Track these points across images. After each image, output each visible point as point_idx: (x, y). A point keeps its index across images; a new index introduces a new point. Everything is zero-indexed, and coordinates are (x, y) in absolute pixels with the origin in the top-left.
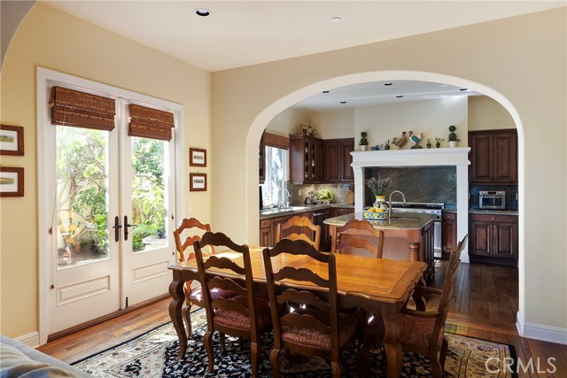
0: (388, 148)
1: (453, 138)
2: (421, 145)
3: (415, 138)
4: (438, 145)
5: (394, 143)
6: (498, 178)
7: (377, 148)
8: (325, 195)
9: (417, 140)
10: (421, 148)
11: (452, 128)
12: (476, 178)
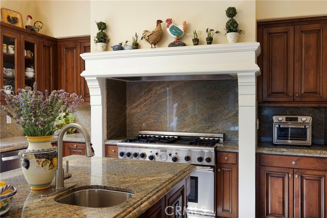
0: (136, 46)
3: (175, 30)
4: (210, 41)
5: (144, 38)
6: (301, 96)
9: (178, 33)
10: (185, 45)
11: (232, 12)
12: (269, 96)
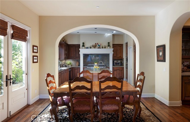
0: (91, 48)
1: (109, 46)
2: (100, 47)
3: (99, 45)
4: (105, 48)
5: (93, 46)
6: (119, 57)
7: (87, 48)
8: (69, 63)
9: (99, 46)
10: (100, 48)
11: (109, 43)
